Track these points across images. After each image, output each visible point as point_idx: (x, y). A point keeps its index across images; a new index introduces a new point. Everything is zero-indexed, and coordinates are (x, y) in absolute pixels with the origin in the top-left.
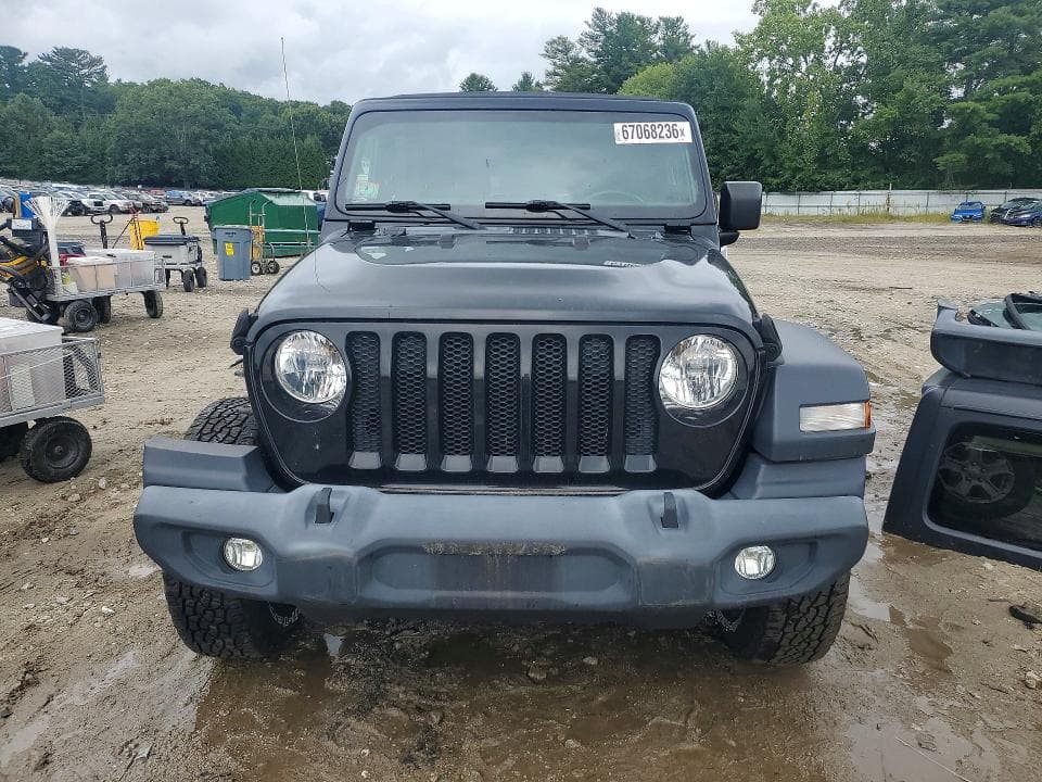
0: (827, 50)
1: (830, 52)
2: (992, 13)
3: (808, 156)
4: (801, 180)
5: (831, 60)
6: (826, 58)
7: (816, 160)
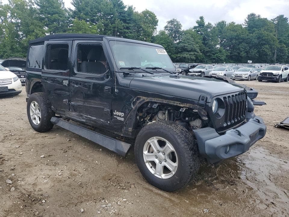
0: (8, 17)
1: (9, 17)
2: (54, 15)
3: (8, 48)
4: (7, 55)
5: (9, 20)
6: (8, 19)
7: (10, 49)
